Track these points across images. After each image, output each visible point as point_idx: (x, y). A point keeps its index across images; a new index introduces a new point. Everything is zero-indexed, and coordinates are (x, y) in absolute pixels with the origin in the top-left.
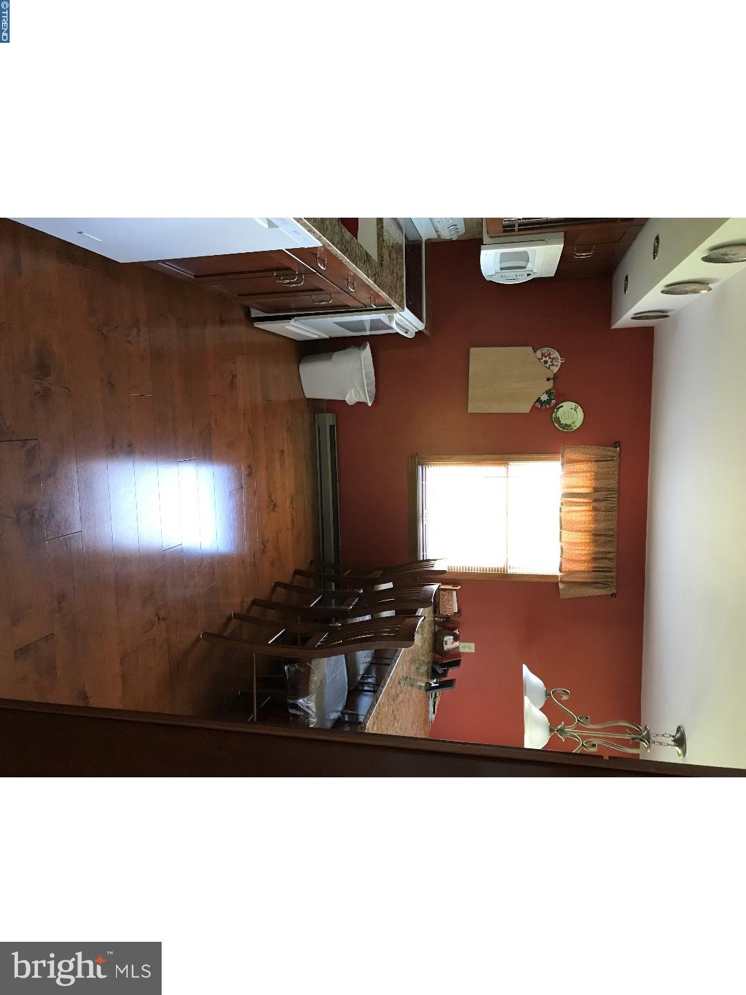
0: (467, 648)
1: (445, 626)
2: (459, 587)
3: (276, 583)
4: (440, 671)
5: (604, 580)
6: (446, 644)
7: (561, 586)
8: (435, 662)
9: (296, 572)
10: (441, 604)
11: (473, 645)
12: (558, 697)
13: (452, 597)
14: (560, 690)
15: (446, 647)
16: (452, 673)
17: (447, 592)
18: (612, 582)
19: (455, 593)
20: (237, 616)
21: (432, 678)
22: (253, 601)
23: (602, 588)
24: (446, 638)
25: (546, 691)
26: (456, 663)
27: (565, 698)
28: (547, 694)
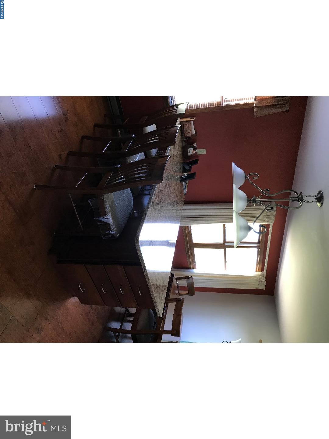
0: (202, 152)
1: (188, 142)
2: (195, 119)
3: (82, 137)
4: (187, 167)
5: (283, 102)
6: (190, 152)
7: (255, 110)
8: (184, 163)
9: (95, 126)
10: (185, 130)
11: (204, 150)
12: (252, 178)
13: (191, 125)
14: (252, 174)
15: (189, 154)
16: (194, 168)
17: (187, 123)
18: (287, 103)
19: (192, 122)
20: (58, 167)
21: (183, 172)
22: (68, 153)
23: (281, 108)
24: (189, 149)
25: (245, 176)
26: (196, 162)
27: (256, 178)
28: (246, 177)
